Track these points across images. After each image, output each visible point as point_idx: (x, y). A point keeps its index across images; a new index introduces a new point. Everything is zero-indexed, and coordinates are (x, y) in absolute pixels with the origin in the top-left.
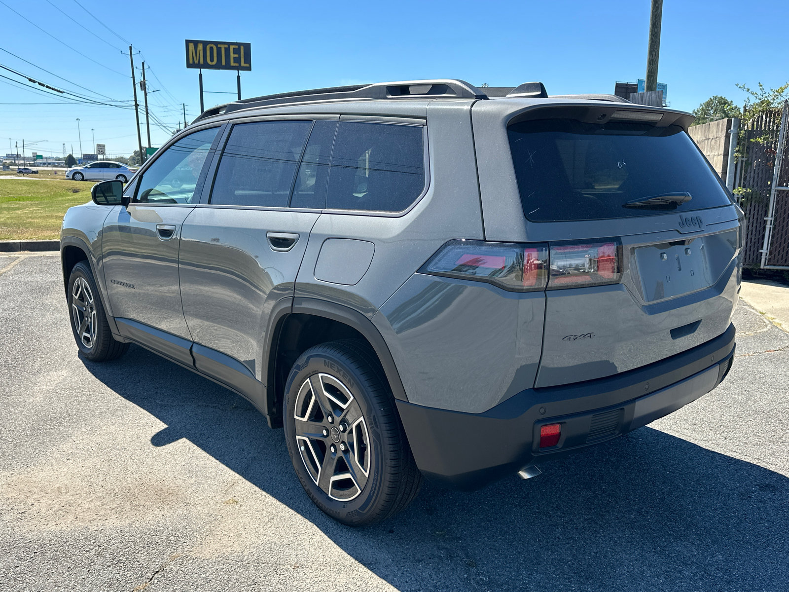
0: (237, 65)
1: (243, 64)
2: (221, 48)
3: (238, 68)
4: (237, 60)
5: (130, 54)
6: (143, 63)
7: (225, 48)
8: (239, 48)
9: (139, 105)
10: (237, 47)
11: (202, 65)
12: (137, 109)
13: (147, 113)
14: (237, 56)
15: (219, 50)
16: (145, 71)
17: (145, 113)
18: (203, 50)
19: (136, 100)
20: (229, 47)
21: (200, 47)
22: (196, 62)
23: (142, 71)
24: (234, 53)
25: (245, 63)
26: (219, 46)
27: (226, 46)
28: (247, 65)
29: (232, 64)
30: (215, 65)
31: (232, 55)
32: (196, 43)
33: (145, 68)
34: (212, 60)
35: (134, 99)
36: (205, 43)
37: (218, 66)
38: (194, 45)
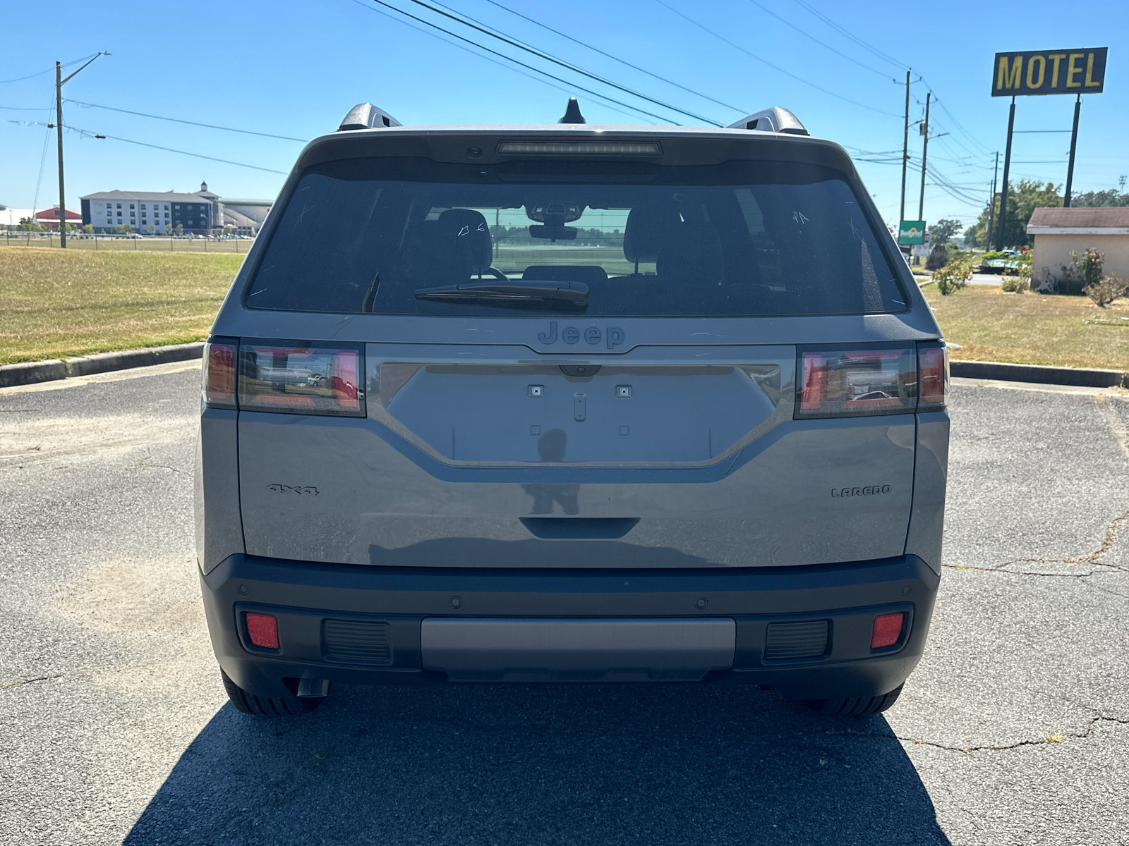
0: (1078, 84)
1: (1088, 83)
2: (1053, 60)
3: (1078, 91)
4: (1079, 77)
5: (906, 82)
6: (929, 95)
7: (1061, 60)
8: (1086, 58)
9: (909, 158)
10: (1081, 56)
11: (1017, 90)
12: (905, 164)
13: (924, 169)
14: (1080, 70)
15: (1050, 65)
16: (930, 105)
17: (921, 169)
18: (1023, 66)
19: (905, 151)
20: (1068, 58)
21: (1018, 62)
22: (1008, 86)
23: (925, 106)
24: (1075, 67)
25: (1093, 80)
26: (1051, 57)
27: (1064, 56)
28: (1096, 84)
29: (1070, 83)
30: (1040, 88)
31: (1072, 70)
32: (1011, 56)
33: (930, 101)
34: (1035, 81)
35: (903, 149)
36: (1027, 56)
37: (1046, 90)
38: (1009, 59)
